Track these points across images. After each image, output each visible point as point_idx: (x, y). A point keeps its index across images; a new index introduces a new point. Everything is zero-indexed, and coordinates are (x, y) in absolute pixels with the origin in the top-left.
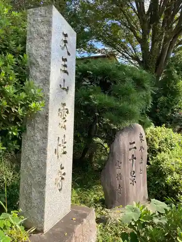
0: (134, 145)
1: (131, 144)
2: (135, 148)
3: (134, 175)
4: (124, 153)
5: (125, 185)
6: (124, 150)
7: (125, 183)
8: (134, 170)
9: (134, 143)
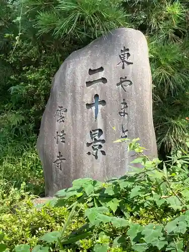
0: (101, 75)
1: (91, 72)
2: (104, 80)
3: (102, 137)
4: (74, 91)
5: (72, 155)
6: (74, 85)
7: (72, 152)
8: (100, 126)
9: (101, 69)
